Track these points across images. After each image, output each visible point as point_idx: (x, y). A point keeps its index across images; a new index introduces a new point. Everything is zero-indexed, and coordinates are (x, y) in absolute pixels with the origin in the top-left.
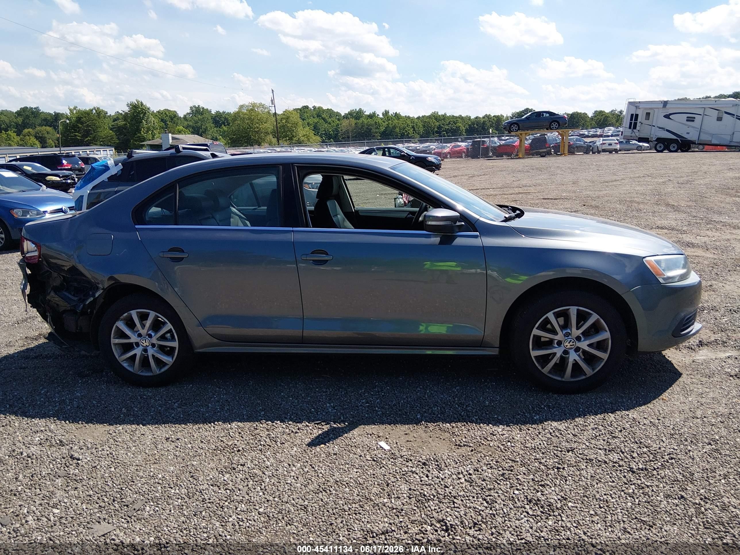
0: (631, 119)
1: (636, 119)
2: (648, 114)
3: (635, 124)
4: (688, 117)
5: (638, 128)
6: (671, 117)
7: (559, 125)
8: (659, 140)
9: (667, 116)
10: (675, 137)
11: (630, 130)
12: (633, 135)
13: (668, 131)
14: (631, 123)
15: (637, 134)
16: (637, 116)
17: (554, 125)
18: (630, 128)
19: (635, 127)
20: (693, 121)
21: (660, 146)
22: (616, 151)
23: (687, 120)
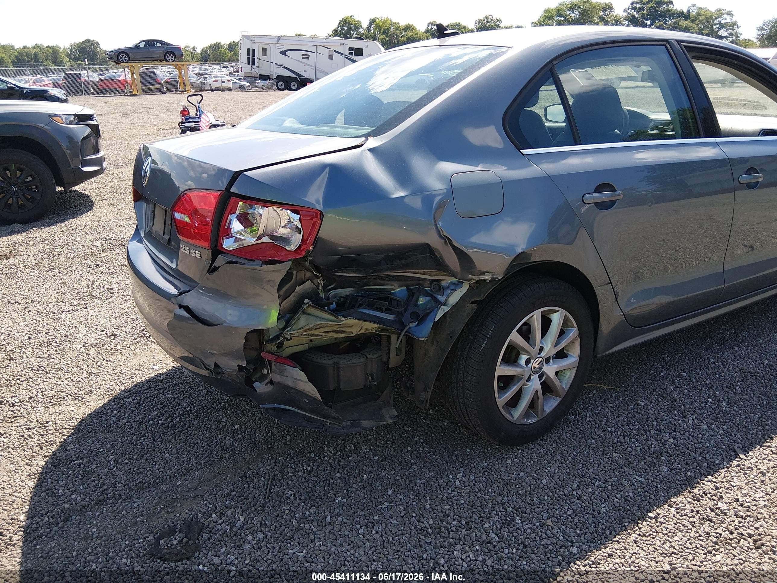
0: (249, 55)
1: (254, 54)
2: (264, 50)
3: (254, 60)
4: (303, 55)
5: (257, 64)
6: (287, 53)
7: (175, 57)
8: (280, 78)
9: (283, 53)
10: (293, 75)
11: (250, 66)
12: (253, 71)
13: (286, 68)
14: (249, 59)
15: (257, 71)
16: (254, 50)
17: (170, 57)
18: (249, 64)
19: (254, 64)
20: (308, 59)
21: (282, 85)
22: (230, 89)
23: (303, 58)
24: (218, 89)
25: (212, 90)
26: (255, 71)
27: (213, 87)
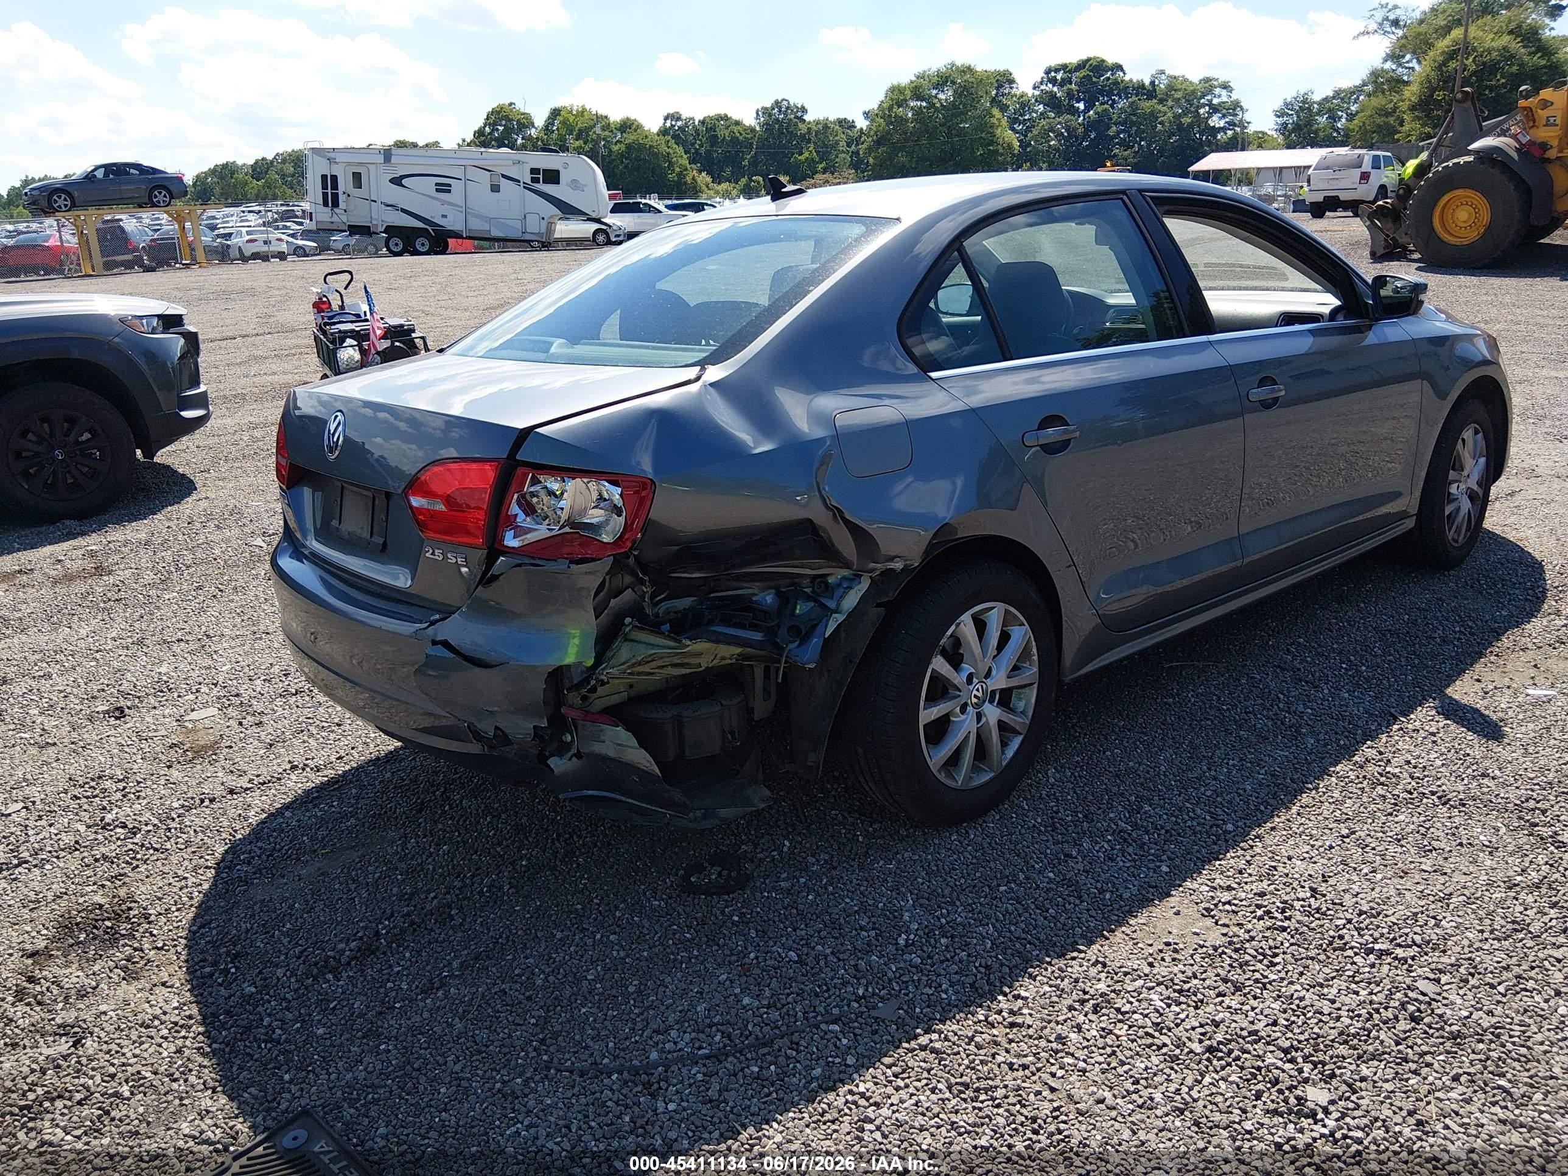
0: (324, 187)
1: (335, 186)
2: (357, 177)
3: (335, 197)
4: (437, 184)
5: (342, 205)
6: (404, 182)
7: (172, 197)
8: (391, 230)
9: (397, 181)
10: (421, 225)
11: (328, 210)
12: (335, 219)
13: (404, 211)
14: (325, 195)
15: (344, 218)
16: (334, 178)
17: (160, 196)
18: (326, 204)
19: (336, 204)
20: (449, 191)
21: (397, 244)
22: (282, 256)
23: (437, 190)
24: (255, 256)
25: (245, 259)
26: (341, 217)
27: (247, 253)
